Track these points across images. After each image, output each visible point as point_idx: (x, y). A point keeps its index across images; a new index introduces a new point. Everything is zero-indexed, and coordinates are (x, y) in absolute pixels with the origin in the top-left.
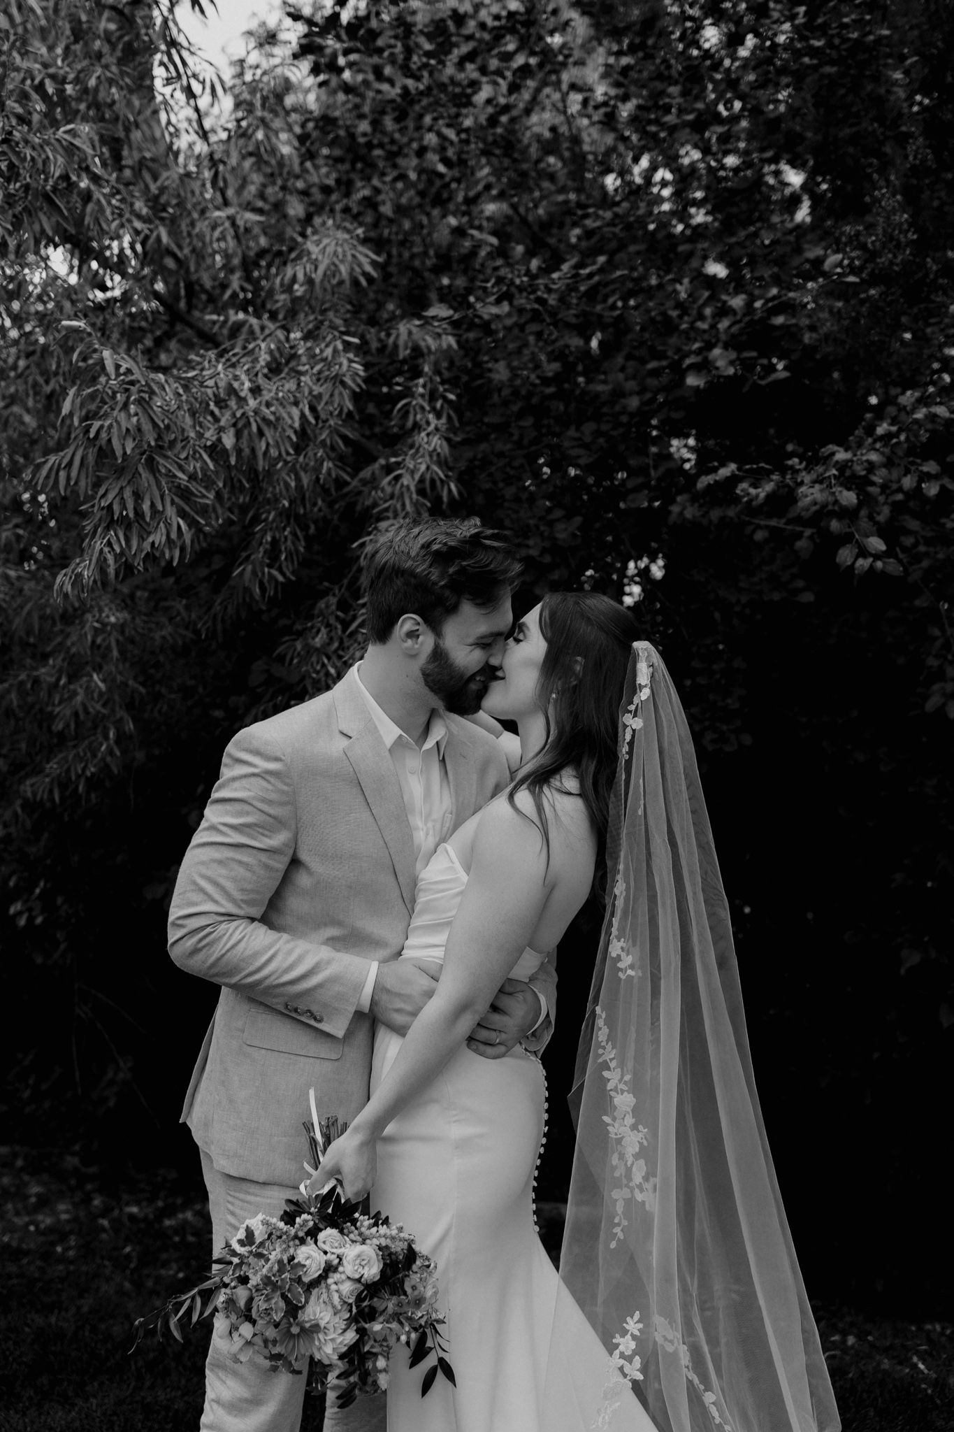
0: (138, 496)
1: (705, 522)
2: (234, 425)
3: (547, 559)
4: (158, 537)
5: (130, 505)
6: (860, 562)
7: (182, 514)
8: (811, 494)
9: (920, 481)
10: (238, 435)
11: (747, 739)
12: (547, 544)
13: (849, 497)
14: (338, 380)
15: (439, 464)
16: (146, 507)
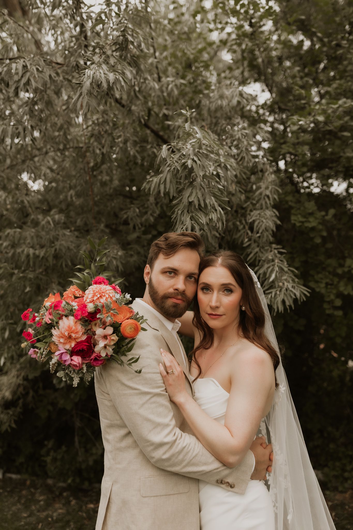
2: (219, 165)
4: (213, 217)
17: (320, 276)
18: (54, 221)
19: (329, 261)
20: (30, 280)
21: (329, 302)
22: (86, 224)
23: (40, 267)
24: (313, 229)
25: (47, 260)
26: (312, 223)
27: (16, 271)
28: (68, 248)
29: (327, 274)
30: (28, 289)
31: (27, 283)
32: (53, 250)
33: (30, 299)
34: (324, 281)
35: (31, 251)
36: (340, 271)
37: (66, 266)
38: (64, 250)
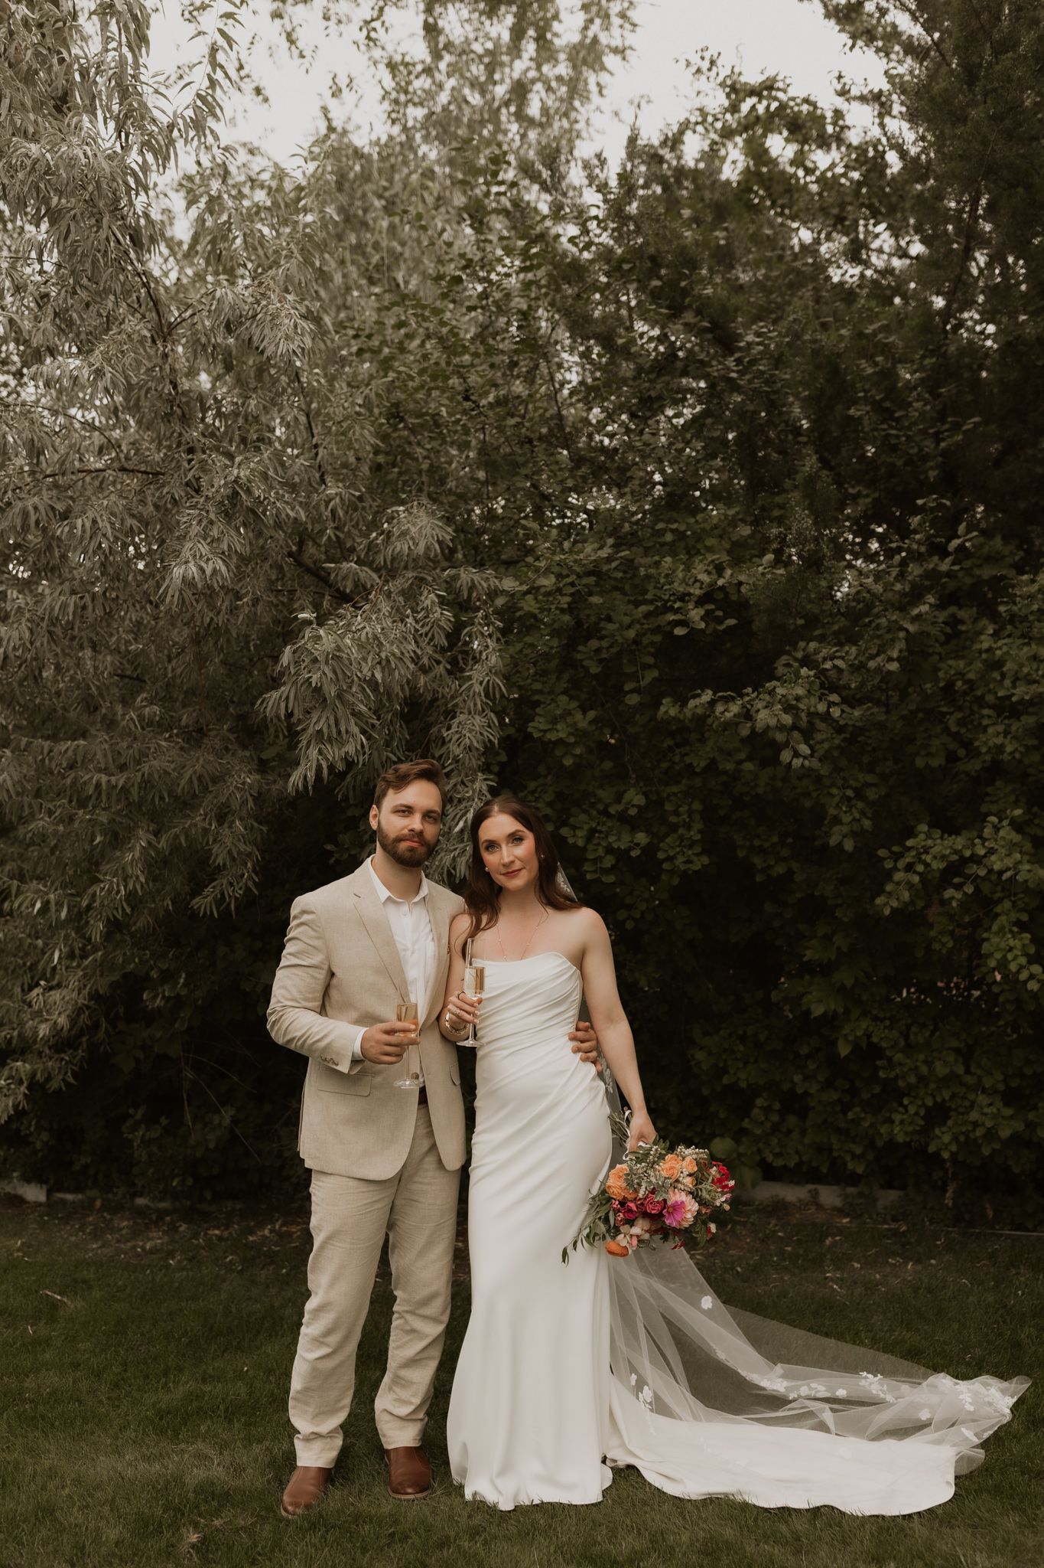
0: (337, 724)
1: (681, 717)
2: (379, 663)
3: (572, 740)
4: (350, 748)
5: (334, 730)
6: (795, 761)
7: (363, 732)
8: (764, 717)
9: (829, 707)
10: (383, 671)
11: (705, 860)
12: (571, 730)
13: (787, 719)
14: (436, 622)
15: (496, 673)
16: (343, 729)
17: (583, 817)
18: (141, 717)
19: (600, 793)
20: (102, 824)
21: (595, 861)
22: (197, 722)
23: (119, 801)
24: (560, 742)
25: (128, 791)
26: (561, 732)
27: (81, 812)
28: (165, 771)
29: (594, 813)
30: (98, 839)
31: (97, 829)
32: (139, 774)
33: (102, 855)
34: (586, 827)
35: (104, 779)
36: (612, 810)
37: (162, 798)
38: (156, 776)
